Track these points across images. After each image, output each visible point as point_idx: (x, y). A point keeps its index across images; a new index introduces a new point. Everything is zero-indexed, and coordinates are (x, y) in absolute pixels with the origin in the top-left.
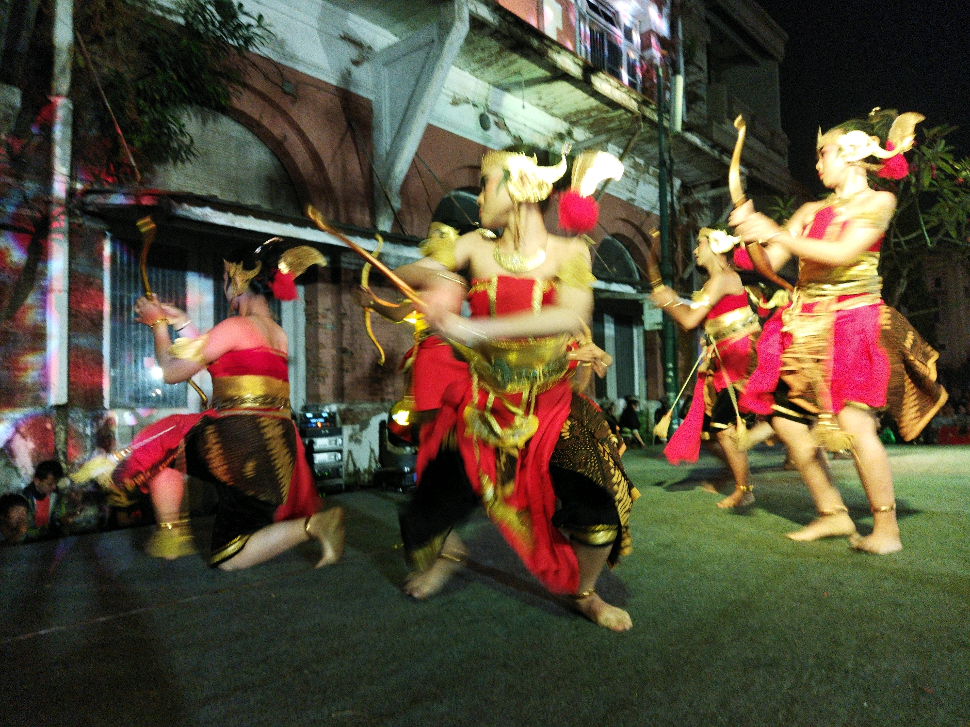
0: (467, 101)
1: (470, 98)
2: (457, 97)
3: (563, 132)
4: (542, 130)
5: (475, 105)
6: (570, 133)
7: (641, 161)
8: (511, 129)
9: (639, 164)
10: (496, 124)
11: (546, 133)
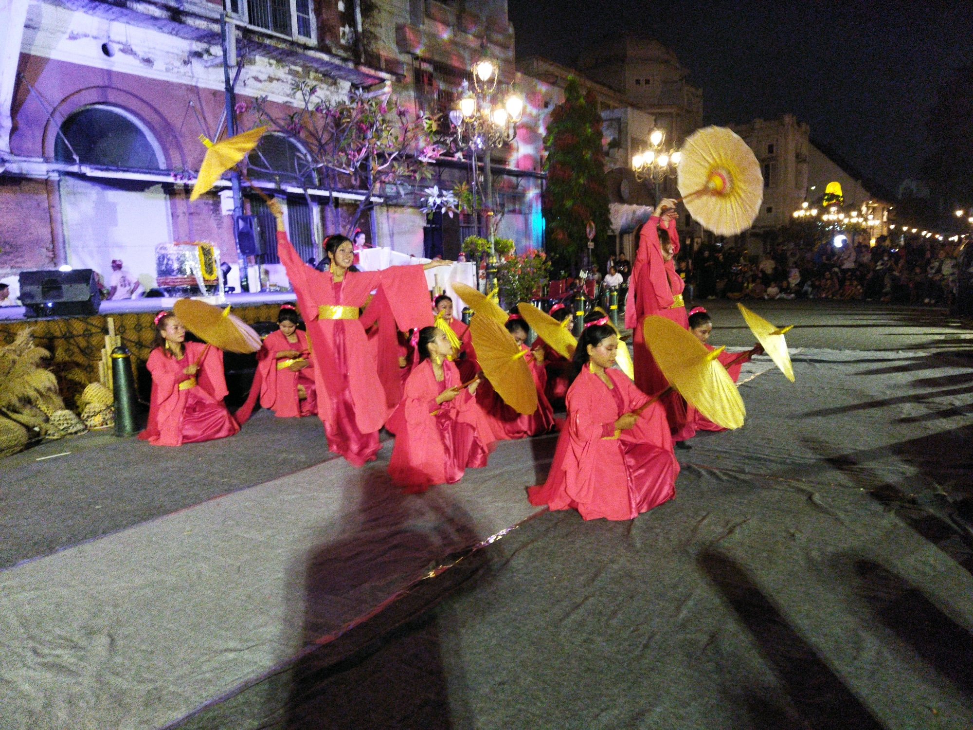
0: (86, 36)
1: (88, 32)
2: (75, 33)
3: (199, 50)
4: (175, 51)
5: (95, 38)
6: (208, 51)
7: (299, 69)
8: (138, 53)
9: (297, 72)
10: (122, 51)
11: (181, 53)
